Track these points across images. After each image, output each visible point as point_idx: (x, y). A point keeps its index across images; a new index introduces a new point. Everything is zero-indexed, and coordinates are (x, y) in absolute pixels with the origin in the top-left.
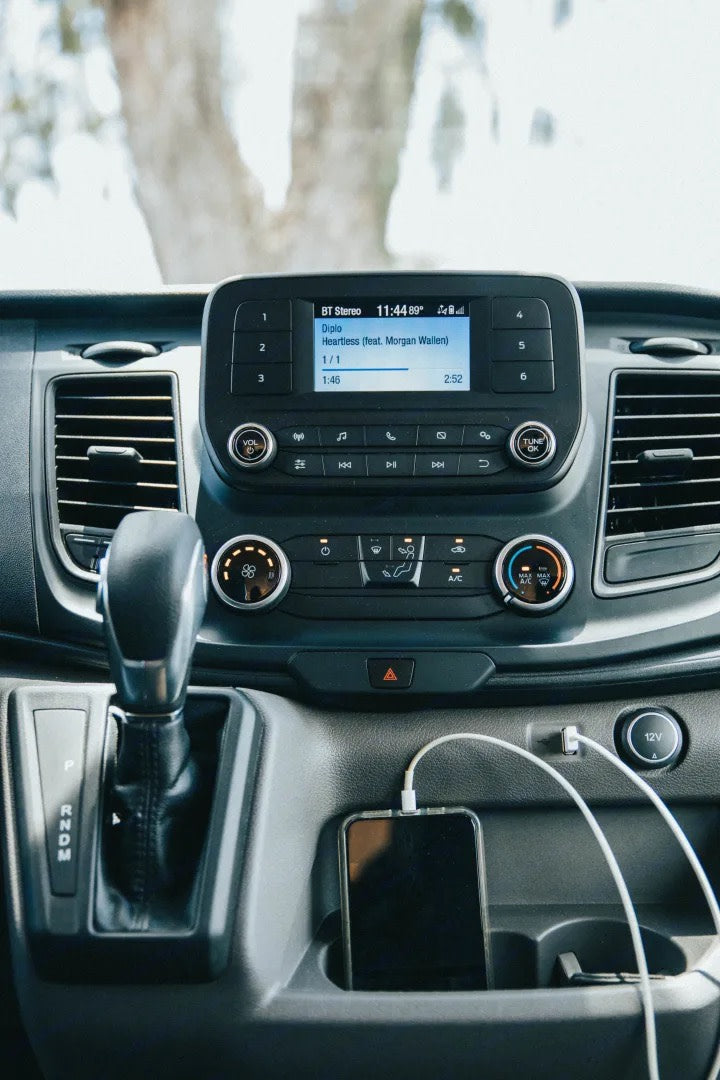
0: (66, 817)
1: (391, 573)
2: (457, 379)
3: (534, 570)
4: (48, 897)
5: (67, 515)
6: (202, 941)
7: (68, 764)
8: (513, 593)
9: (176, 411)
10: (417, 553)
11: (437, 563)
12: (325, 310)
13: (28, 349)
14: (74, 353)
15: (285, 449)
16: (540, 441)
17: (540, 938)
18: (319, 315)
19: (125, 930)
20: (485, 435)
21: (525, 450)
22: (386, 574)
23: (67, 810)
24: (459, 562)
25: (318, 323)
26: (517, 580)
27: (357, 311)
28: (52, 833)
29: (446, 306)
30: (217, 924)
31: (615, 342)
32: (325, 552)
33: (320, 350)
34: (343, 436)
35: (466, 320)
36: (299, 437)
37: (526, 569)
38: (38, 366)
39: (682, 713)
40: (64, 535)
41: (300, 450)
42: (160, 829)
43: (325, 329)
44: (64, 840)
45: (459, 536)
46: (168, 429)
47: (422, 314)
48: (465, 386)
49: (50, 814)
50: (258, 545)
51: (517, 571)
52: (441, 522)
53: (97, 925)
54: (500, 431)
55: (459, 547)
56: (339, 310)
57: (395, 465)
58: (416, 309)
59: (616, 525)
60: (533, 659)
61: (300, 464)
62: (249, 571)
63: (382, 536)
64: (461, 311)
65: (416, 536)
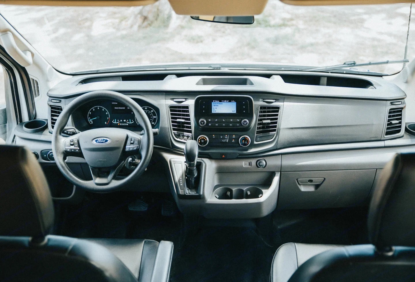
0: (181, 179)
1: (224, 140)
2: (234, 111)
3: (245, 142)
4: (180, 190)
5: (174, 129)
6: (200, 195)
7: (180, 172)
8: (241, 144)
9: (190, 116)
10: (228, 137)
11: (231, 139)
12: (213, 101)
13: (164, 99)
14: (171, 100)
15: (207, 122)
16: (246, 123)
17: (244, 190)
18: (213, 102)
19: (190, 194)
20: (238, 120)
21: (244, 124)
22: (223, 141)
23: (181, 178)
24: (234, 139)
25: (213, 103)
26: (242, 143)
27: (219, 101)
28: (179, 181)
29: (232, 101)
30: (201, 193)
31: (261, 100)
32: (214, 137)
33: (213, 107)
34: (216, 120)
35: (236, 103)
36: (210, 120)
37: (243, 141)
38: (166, 103)
39: (266, 160)
40: (174, 133)
41: (210, 122)
42: (193, 181)
43: (214, 104)
44: (181, 182)
45: (234, 135)
46: (188, 115)
47: (229, 102)
48: (235, 112)
49: (179, 179)
50: (204, 137)
51: (242, 141)
52: (231, 133)
53: (187, 193)
54: (240, 119)
55: (234, 137)
56: (216, 101)
57: (224, 125)
58: (228, 101)
59: (258, 132)
60: (244, 154)
61: (210, 125)
62: (203, 141)
63: (222, 135)
64: (235, 101)
65: (227, 135)
